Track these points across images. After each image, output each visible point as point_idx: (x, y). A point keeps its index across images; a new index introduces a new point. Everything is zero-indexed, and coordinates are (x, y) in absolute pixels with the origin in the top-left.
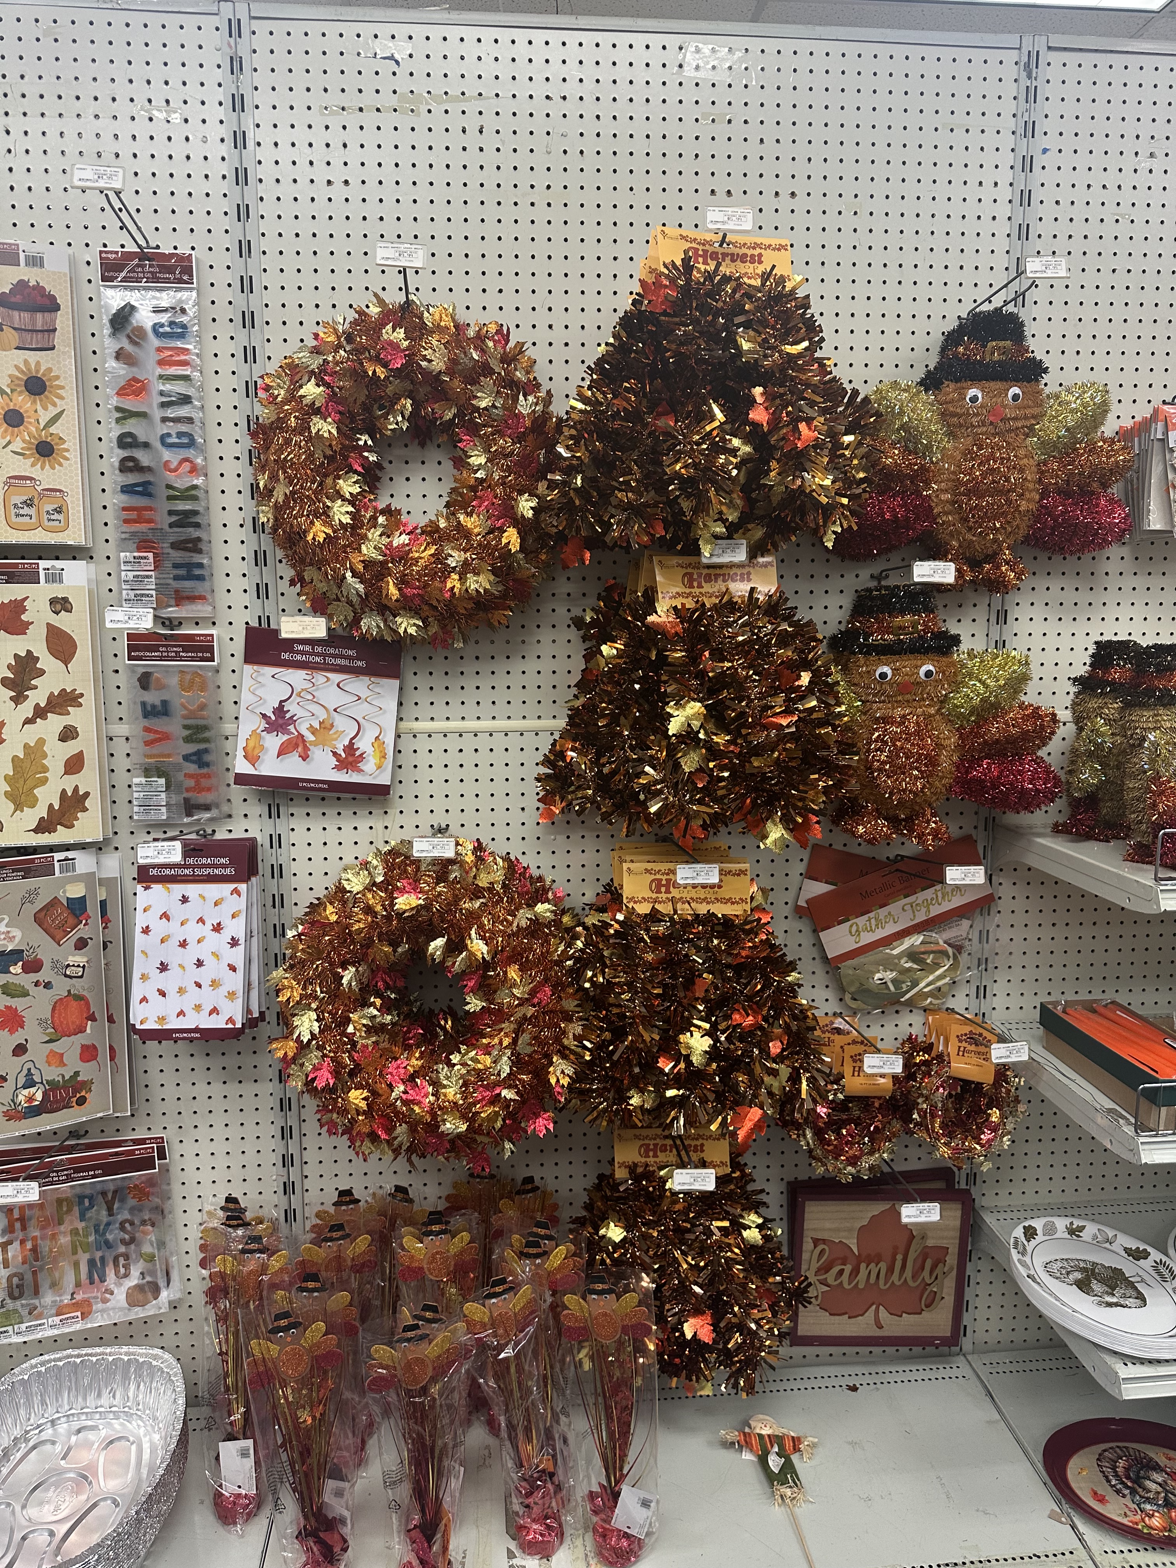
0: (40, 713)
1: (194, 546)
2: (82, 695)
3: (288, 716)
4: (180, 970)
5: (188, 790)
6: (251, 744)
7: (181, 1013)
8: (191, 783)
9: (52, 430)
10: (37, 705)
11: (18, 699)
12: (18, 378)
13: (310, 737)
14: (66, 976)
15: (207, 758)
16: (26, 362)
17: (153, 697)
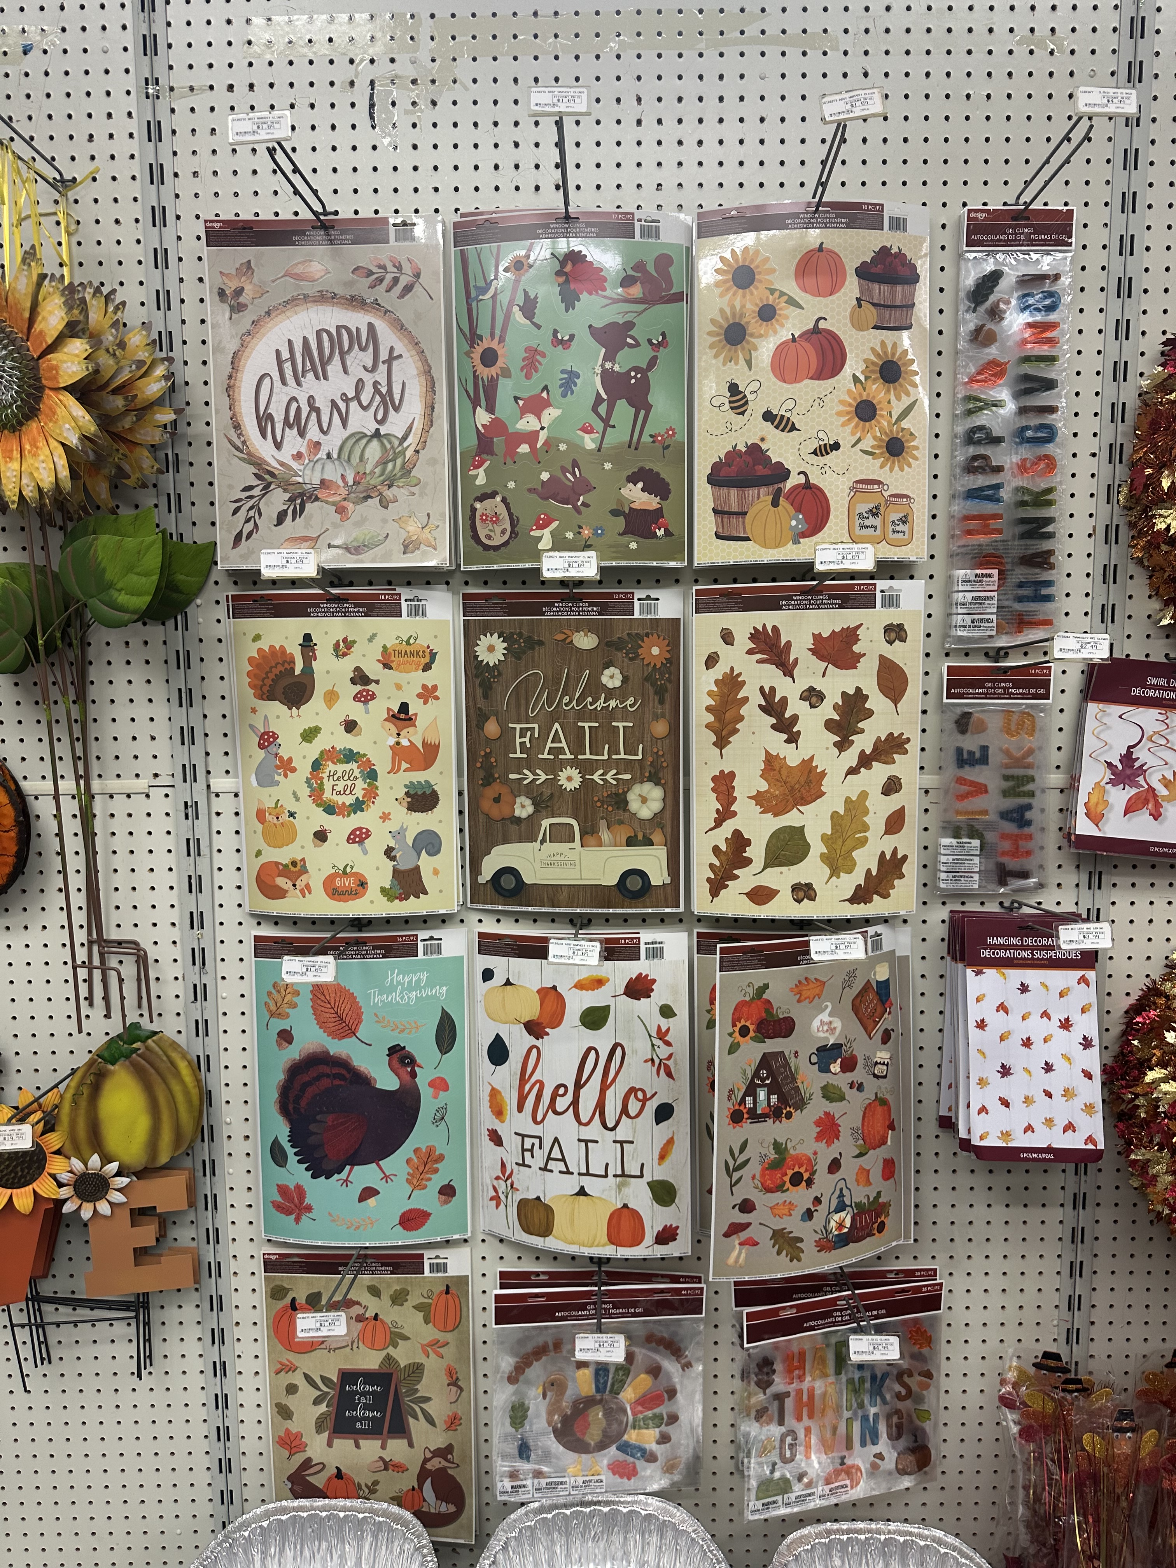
0: (865, 761)
1: (1044, 560)
2: (908, 740)
3: (1137, 764)
4: (1025, 1074)
5: (1004, 854)
6: (1094, 800)
7: (1029, 1128)
8: (1007, 845)
9: (905, 424)
10: (863, 751)
11: (842, 745)
12: (873, 363)
13: (1162, 791)
14: (875, 1076)
15: (1028, 815)
16: (883, 344)
17: (970, 743)
